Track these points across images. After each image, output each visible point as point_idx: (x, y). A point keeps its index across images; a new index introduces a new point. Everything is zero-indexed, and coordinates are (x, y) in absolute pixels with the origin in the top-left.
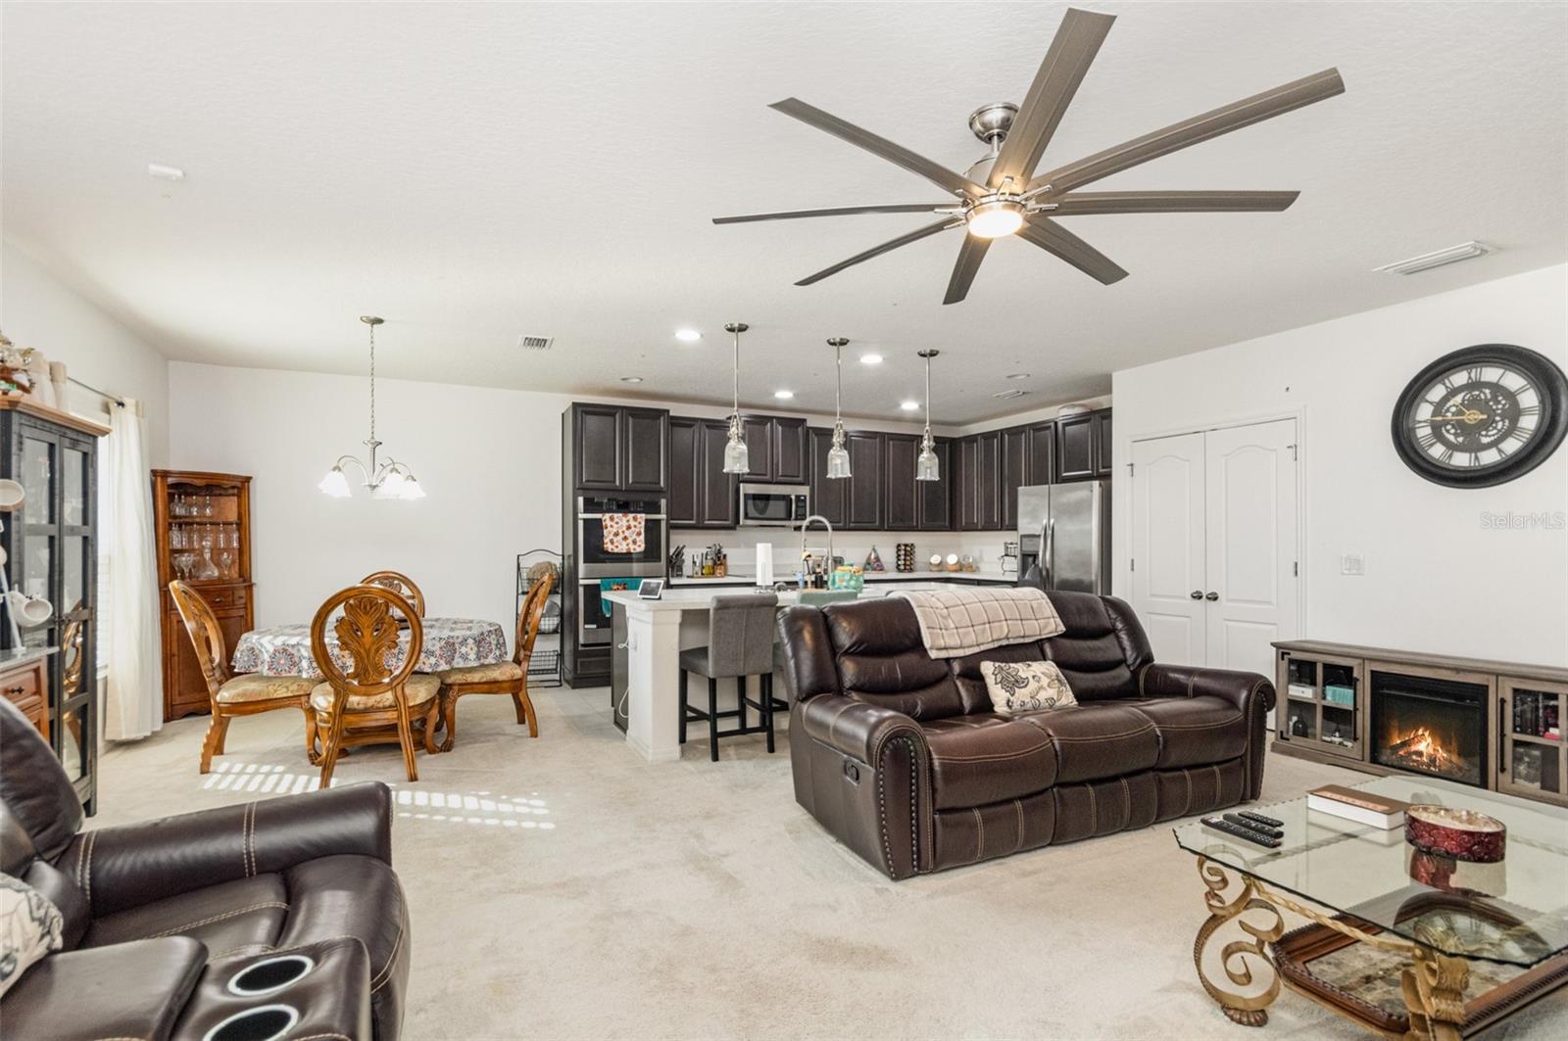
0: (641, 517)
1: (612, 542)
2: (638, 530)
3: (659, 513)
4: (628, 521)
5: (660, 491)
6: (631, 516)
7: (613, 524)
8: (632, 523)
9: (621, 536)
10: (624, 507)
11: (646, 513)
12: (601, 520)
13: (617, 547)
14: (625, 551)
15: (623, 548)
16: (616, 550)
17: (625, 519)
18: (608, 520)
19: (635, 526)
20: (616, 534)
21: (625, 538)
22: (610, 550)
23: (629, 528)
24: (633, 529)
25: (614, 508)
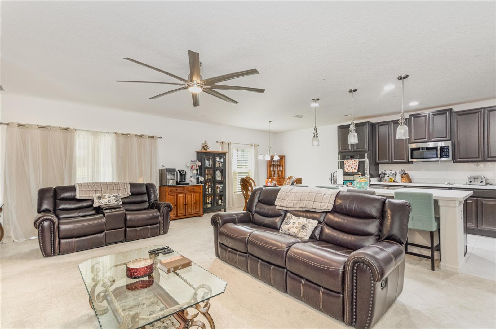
0: (357, 160)
1: (347, 169)
2: (356, 165)
3: (365, 158)
4: (352, 162)
5: (365, 151)
6: (353, 160)
7: (348, 163)
8: (354, 162)
9: (350, 167)
10: (352, 157)
11: (359, 159)
12: (344, 162)
13: (349, 170)
14: (351, 172)
15: (351, 171)
16: (348, 172)
17: (351, 161)
18: (346, 162)
19: (355, 164)
20: (349, 166)
21: (352, 168)
22: (346, 172)
23: (353, 164)
24: (354, 164)
25: (349, 157)
